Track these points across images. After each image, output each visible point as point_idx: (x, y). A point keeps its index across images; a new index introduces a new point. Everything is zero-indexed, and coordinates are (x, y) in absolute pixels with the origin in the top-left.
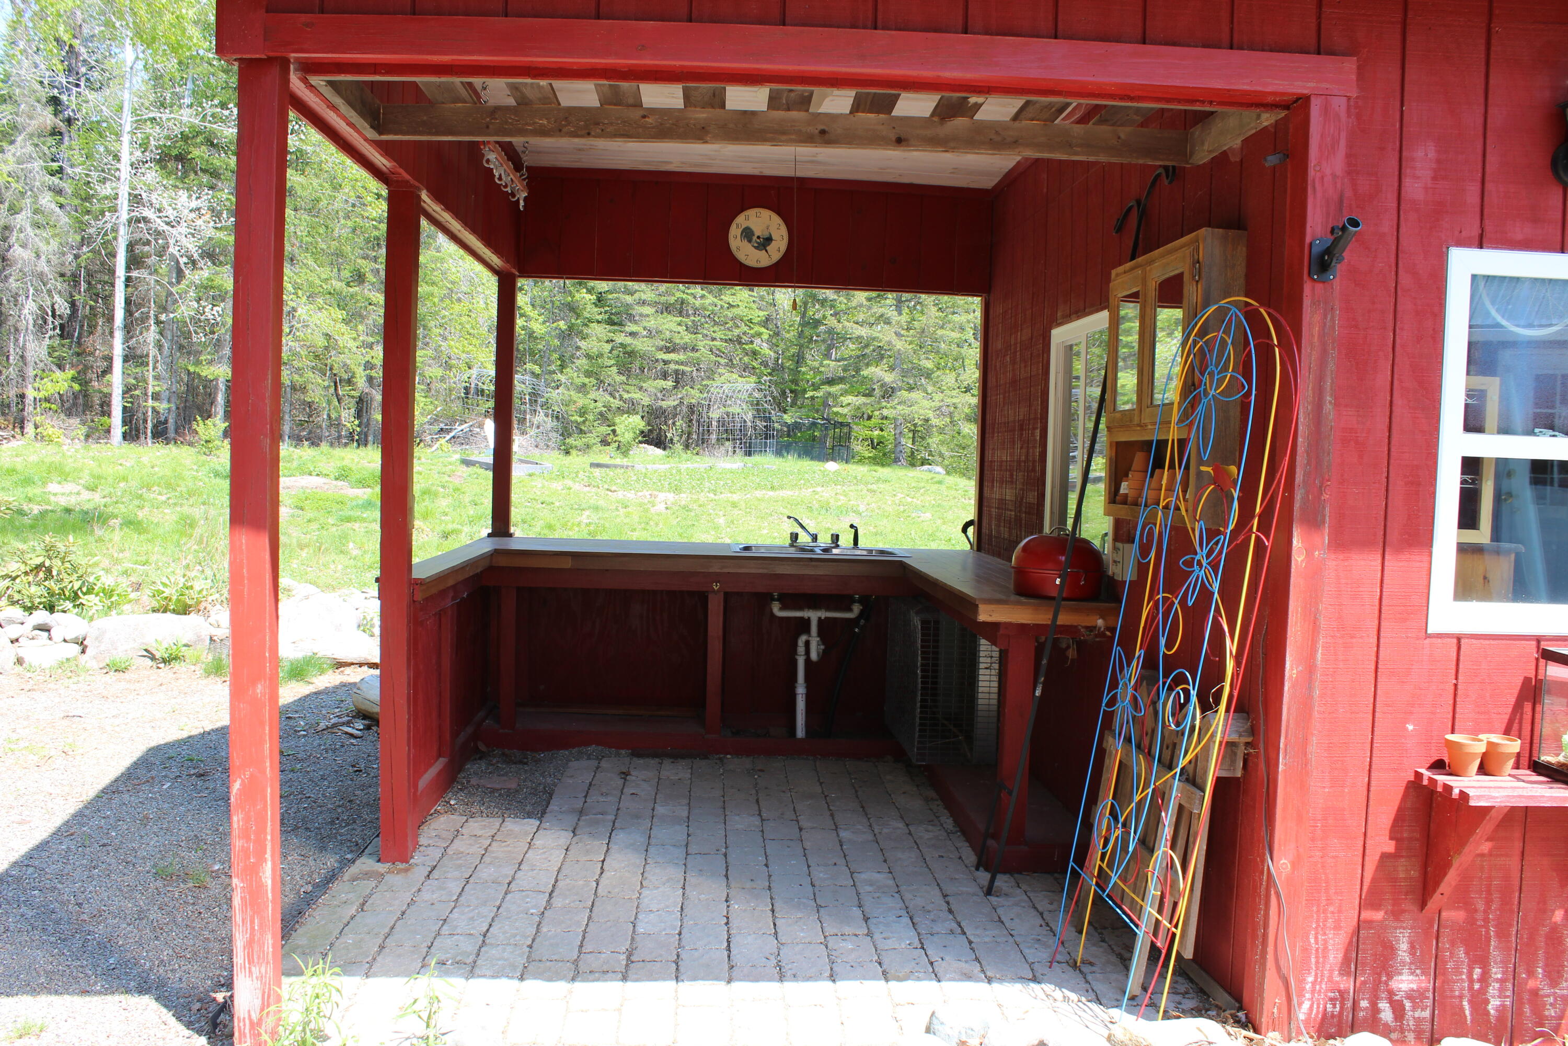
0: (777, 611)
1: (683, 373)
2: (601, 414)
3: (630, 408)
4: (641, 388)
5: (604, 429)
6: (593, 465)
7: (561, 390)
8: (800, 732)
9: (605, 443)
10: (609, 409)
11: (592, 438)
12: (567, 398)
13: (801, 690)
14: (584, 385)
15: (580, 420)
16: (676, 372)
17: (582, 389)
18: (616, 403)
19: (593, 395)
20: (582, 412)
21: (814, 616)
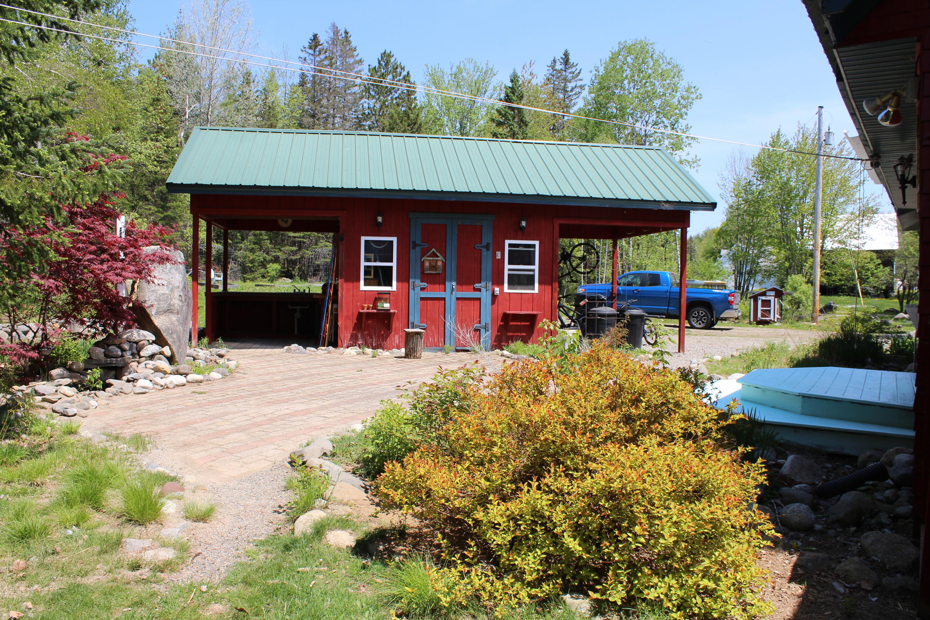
0: (290, 307)
1: (304, 243)
2: (262, 262)
3: (276, 260)
4: (280, 250)
5: (263, 270)
6: (256, 285)
7: (242, 251)
8: (296, 333)
9: (263, 277)
10: (265, 260)
11: (256, 274)
12: (244, 255)
13: (296, 325)
14: (253, 248)
15: (250, 265)
16: (300, 242)
17: (252, 251)
18: (268, 258)
19: (257, 253)
20: (252, 262)
21: (298, 308)
